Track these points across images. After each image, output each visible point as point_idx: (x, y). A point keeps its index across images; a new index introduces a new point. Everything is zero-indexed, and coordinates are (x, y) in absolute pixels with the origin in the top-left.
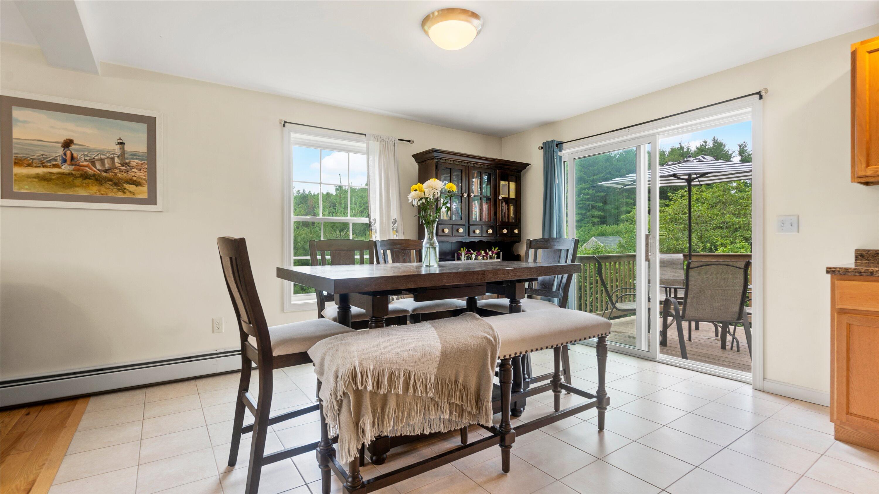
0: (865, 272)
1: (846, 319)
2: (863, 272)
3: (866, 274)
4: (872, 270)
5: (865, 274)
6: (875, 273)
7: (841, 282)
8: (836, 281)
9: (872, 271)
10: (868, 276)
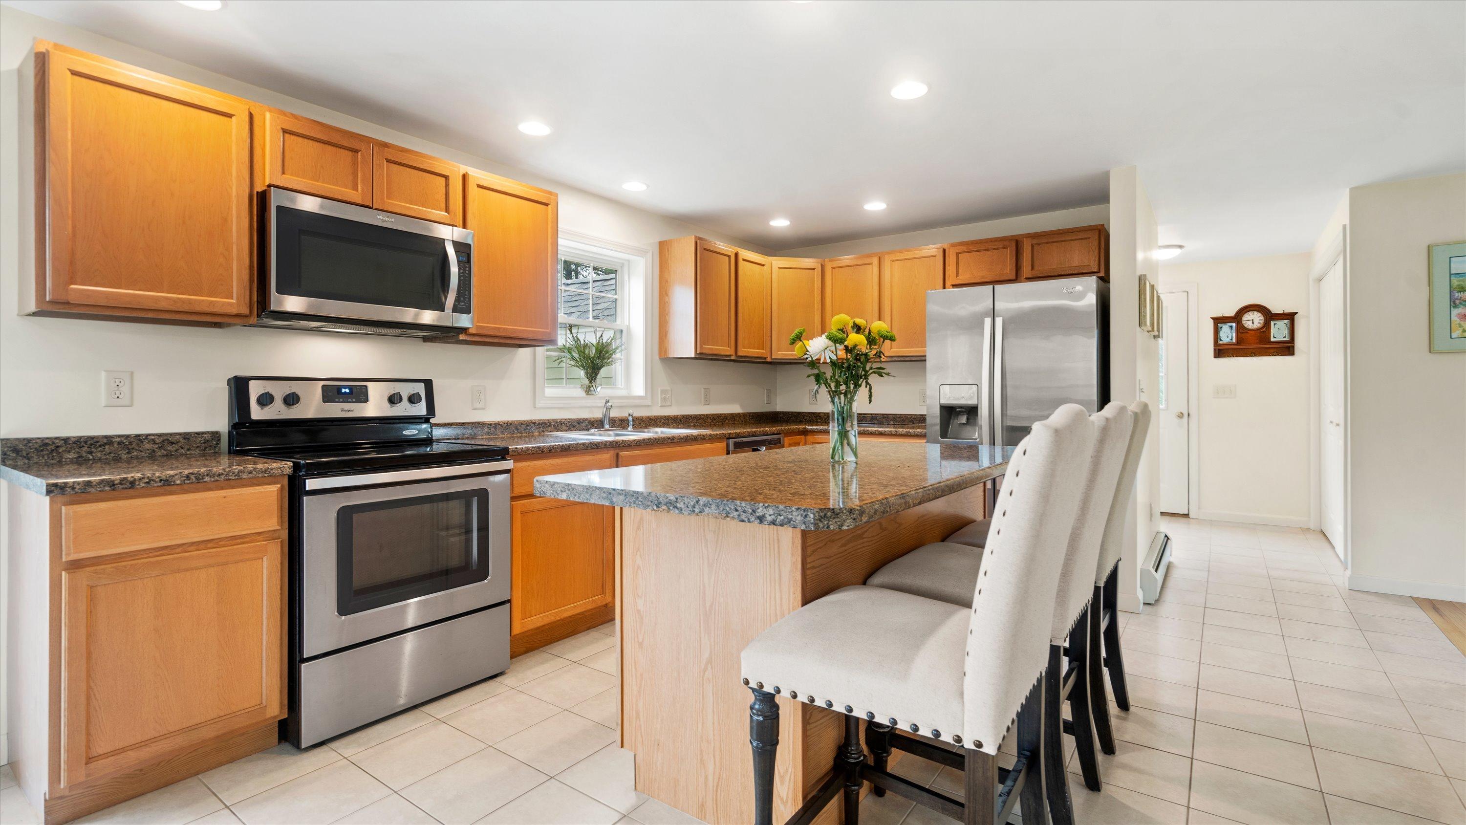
0: (121, 484)
1: (84, 577)
2: (117, 484)
3: (123, 486)
4: (132, 477)
5: (121, 487)
6: (137, 483)
7: (75, 507)
8: (63, 508)
9: (132, 479)
10: (126, 488)
